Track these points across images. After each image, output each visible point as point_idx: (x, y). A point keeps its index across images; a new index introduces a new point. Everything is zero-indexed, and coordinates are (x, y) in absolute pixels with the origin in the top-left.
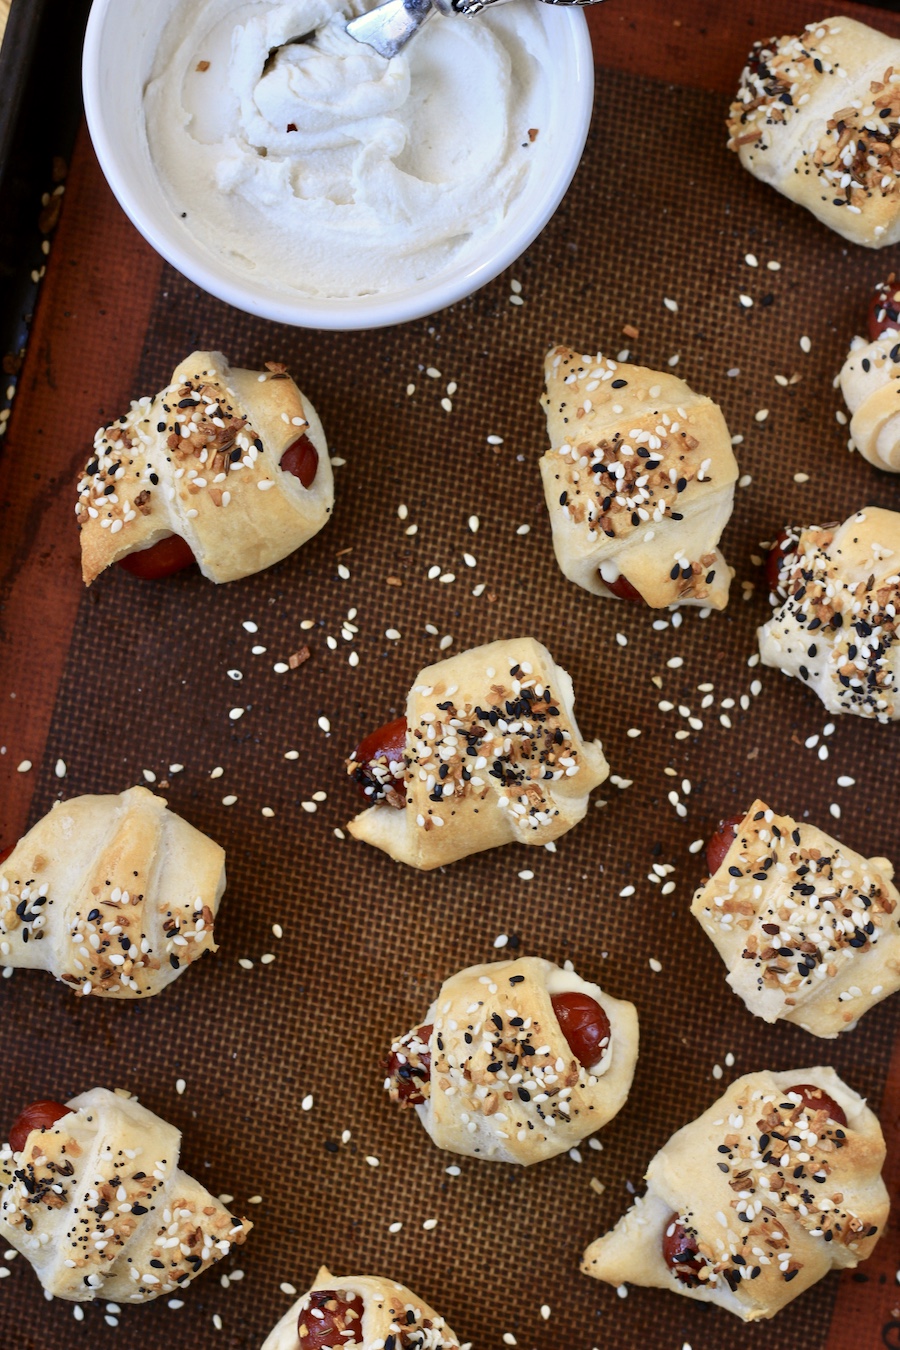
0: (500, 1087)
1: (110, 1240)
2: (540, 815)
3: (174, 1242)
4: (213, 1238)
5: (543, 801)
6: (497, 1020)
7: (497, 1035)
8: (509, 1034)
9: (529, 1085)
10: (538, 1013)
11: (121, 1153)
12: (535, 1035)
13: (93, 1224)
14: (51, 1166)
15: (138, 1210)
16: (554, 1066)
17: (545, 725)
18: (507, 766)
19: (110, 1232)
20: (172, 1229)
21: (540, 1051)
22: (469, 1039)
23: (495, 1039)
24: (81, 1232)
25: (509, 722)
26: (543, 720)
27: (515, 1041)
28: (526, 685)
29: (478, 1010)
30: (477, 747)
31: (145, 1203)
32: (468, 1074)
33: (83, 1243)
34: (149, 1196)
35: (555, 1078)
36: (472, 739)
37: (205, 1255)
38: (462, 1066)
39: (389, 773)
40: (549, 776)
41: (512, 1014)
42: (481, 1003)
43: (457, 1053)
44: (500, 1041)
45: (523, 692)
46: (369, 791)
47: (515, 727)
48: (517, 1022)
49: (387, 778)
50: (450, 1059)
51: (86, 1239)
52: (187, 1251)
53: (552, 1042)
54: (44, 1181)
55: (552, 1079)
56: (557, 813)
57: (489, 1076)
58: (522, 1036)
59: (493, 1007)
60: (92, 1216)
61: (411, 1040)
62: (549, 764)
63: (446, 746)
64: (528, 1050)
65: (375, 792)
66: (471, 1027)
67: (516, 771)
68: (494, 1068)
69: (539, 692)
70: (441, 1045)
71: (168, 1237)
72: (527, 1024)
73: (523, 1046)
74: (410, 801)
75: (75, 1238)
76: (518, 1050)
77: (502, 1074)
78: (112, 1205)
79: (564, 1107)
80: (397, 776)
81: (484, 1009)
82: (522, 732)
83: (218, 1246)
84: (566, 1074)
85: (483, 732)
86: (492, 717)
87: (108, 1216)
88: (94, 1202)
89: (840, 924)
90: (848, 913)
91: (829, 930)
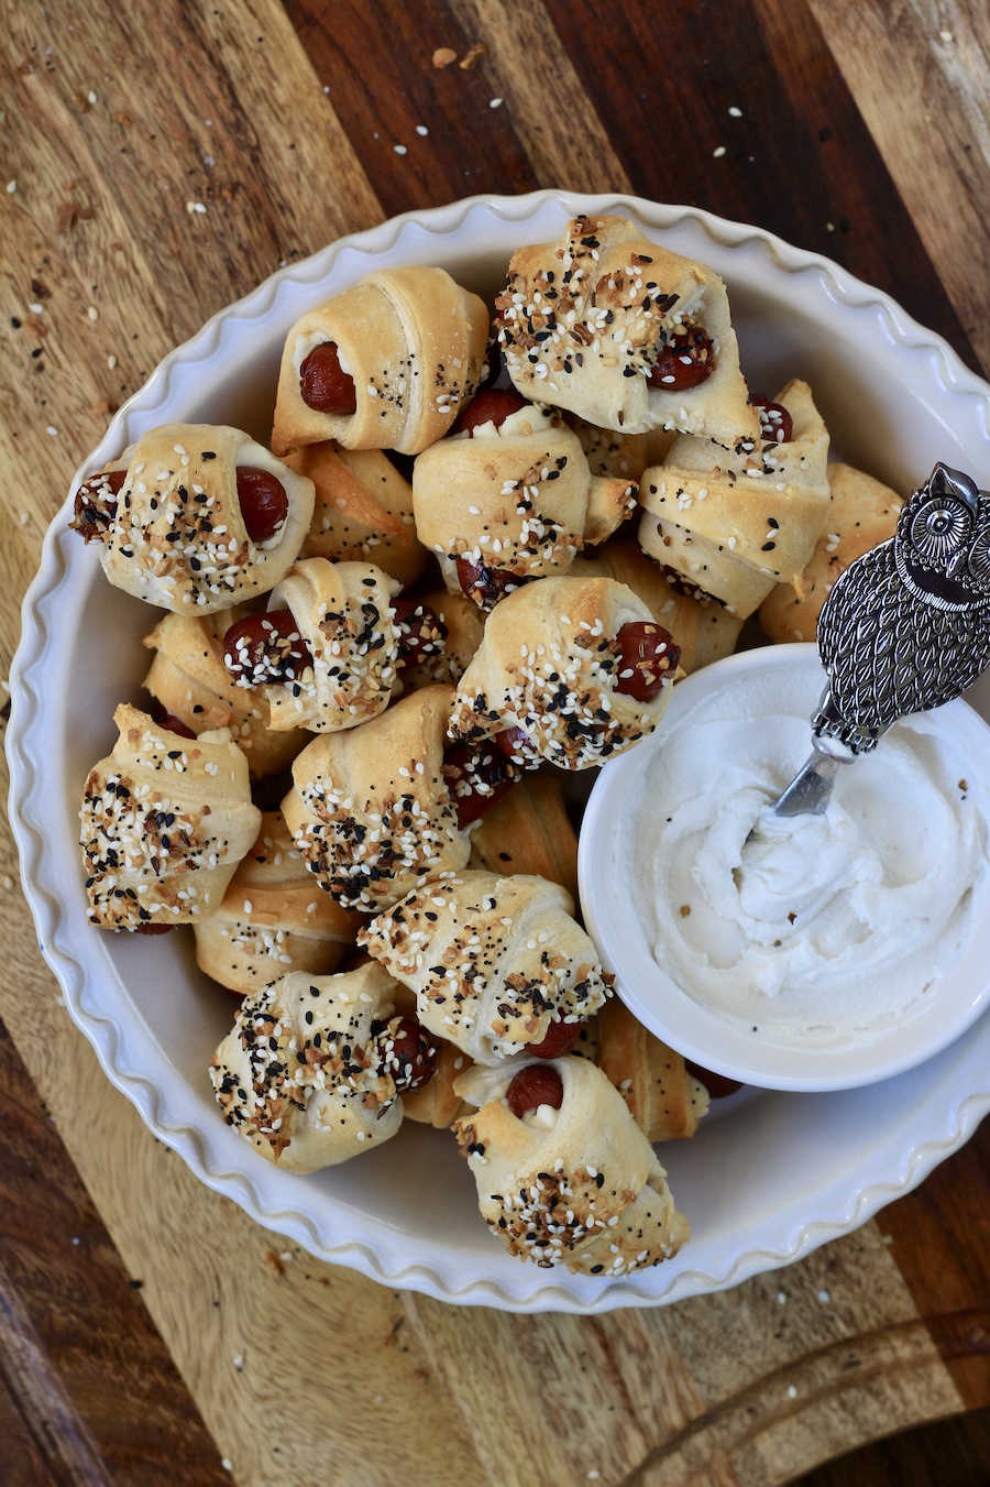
0: (173, 554)
1: (465, 945)
3: (414, 936)
4: (382, 937)
6: (183, 493)
7: (181, 507)
8: (191, 507)
9: (201, 557)
10: (222, 493)
11: (457, 1022)
12: (216, 514)
13: (481, 960)
14: (518, 1015)
15: (440, 971)
16: (227, 545)
19: (465, 952)
20: (415, 948)
21: (218, 530)
22: (154, 504)
23: (178, 511)
24: (491, 953)
27: (196, 516)
29: (168, 480)
31: (436, 977)
32: (147, 537)
33: (490, 942)
34: (431, 982)
35: (227, 555)
37: (389, 922)
38: (144, 527)
41: (198, 490)
42: (172, 473)
43: (142, 515)
44: (182, 514)
48: (201, 499)
50: (134, 519)
51: (488, 946)
52: (404, 927)
53: (230, 521)
54: (525, 1001)
55: (223, 556)
57: (166, 544)
58: (203, 512)
59: (182, 479)
60: (481, 968)
61: (101, 486)
64: (207, 526)
66: (158, 494)
68: (172, 538)
70: (128, 503)
71: (418, 941)
72: (210, 502)
73: (202, 522)
75: (500, 947)
76: (197, 524)
77: (179, 544)
78: (463, 977)
79: (230, 581)
81: (174, 478)
83: (379, 930)
84: (237, 554)
87: (466, 967)
88: (478, 980)
89: (120, 814)
90: (110, 812)
91: (129, 820)
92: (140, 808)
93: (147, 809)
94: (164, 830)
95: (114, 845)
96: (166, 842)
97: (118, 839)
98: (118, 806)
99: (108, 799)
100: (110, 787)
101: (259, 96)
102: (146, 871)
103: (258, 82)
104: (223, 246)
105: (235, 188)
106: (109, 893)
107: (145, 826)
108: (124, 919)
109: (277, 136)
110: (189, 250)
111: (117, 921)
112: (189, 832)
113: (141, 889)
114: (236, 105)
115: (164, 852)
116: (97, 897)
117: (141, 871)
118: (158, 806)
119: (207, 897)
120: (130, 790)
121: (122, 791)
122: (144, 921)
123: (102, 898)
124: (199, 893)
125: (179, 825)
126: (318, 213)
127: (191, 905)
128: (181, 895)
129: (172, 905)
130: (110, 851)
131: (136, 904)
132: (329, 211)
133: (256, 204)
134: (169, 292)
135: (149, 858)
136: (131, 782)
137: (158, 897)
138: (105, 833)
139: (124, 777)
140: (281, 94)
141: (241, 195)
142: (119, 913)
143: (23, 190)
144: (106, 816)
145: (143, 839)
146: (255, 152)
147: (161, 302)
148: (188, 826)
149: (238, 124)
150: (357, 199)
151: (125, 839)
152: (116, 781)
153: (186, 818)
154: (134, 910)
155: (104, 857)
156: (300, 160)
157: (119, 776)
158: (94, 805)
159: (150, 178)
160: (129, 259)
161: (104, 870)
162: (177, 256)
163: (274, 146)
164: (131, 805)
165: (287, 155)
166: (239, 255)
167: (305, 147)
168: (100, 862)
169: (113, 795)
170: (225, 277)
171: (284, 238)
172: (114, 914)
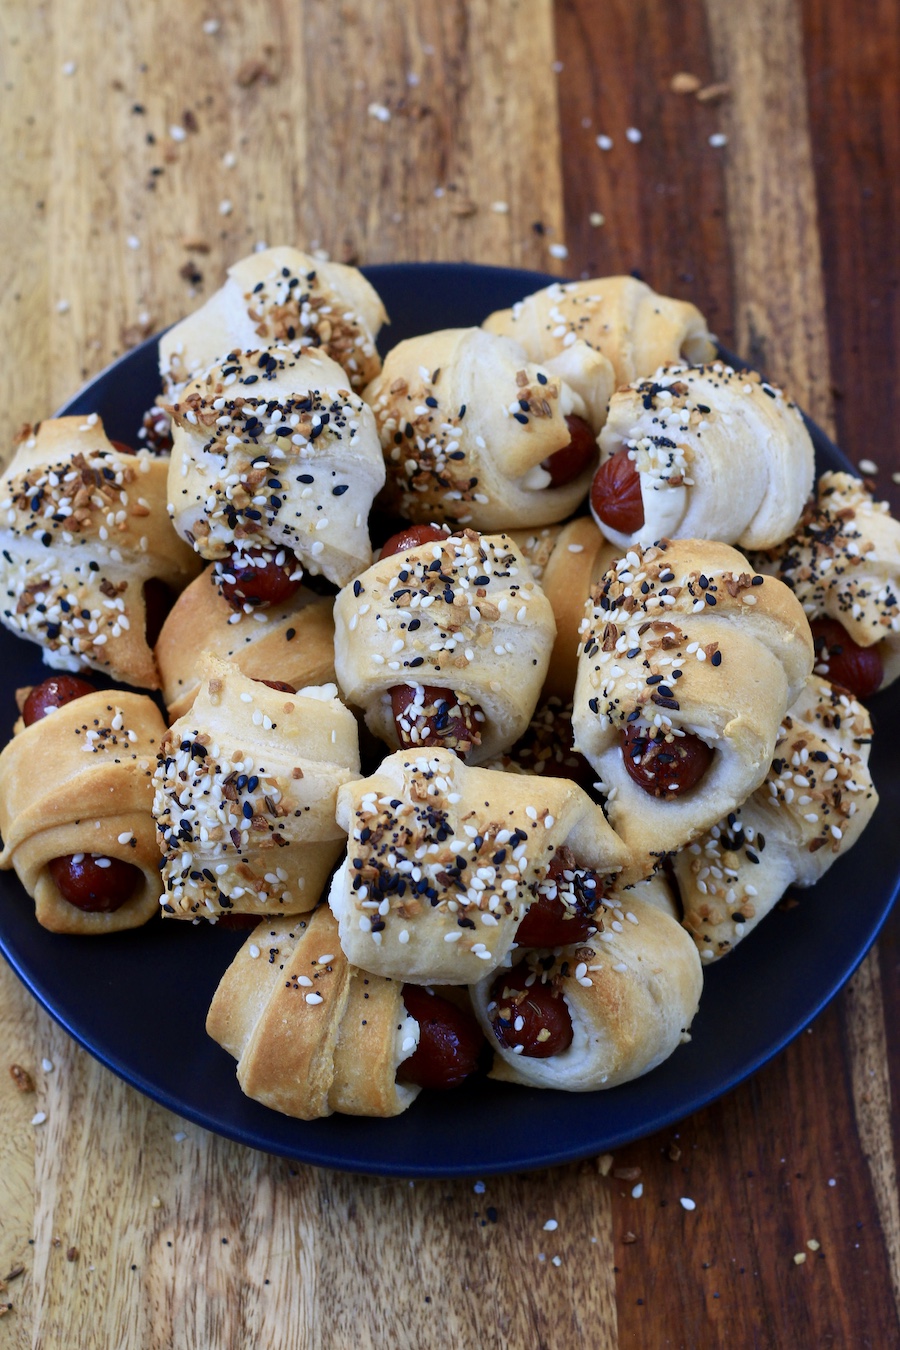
2: (424, 768)
5: (413, 782)
17: (374, 854)
18: (433, 832)
25: (409, 875)
26: (373, 860)
28: (373, 904)
30: (454, 865)
36: (455, 875)
39: (559, 890)
40: (395, 804)
45: (380, 899)
46: (591, 884)
47: (405, 866)
49: (564, 886)
56: (407, 765)
62: (390, 816)
63: (485, 881)
65: (585, 879)
67: (427, 823)
69: (364, 890)
74: (550, 848)
80: (553, 883)
82: (400, 858)
85: (440, 876)
86: (423, 889)
89: (195, 777)
90: (184, 776)
91: (205, 784)
92: (218, 770)
93: (226, 769)
94: (247, 797)
95: (188, 814)
96: (248, 811)
97: (193, 808)
98: (192, 767)
99: (183, 759)
100: (185, 746)
101: (489, 47)
102: (225, 847)
103: (494, 35)
104: (387, 156)
105: (425, 112)
106: (184, 875)
107: (224, 792)
108: (202, 907)
109: (488, 85)
110: (353, 147)
111: (194, 910)
112: (276, 800)
113: (220, 869)
114: (463, 45)
115: (246, 823)
116: (170, 880)
117: (220, 846)
118: (239, 767)
119: (301, 882)
120: (207, 748)
121: (198, 750)
122: (226, 910)
123: (176, 882)
124: (291, 877)
125: (266, 790)
126: (496, 165)
127: (281, 892)
128: (269, 878)
129: (258, 891)
130: (184, 823)
131: (215, 889)
132: (507, 168)
133: (440, 134)
134: (314, 173)
135: (228, 830)
136: (208, 738)
137: (242, 882)
138: (177, 800)
139: (201, 733)
140: (512, 54)
141: (428, 121)
142: (196, 900)
143: (219, 34)
144: (179, 780)
145: (222, 807)
146: (461, 92)
147: (303, 178)
148: (275, 791)
149: (456, 62)
150: (540, 168)
151: (200, 806)
152: (192, 738)
153: (272, 782)
154: (213, 895)
155: (176, 829)
156: (501, 115)
157: (196, 733)
158: (167, 768)
159: (349, 72)
160: (291, 131)
161: (177, 846)
162: (339, 146)
163: (482, 94)
164: (208, 768)
165: (490, 107)
166: (398, 169)
167: (512, 107)
168: (173, 836)
169: (188, 755)
170: (376, 182)
171: (451, 170)
172: (190, 901)
